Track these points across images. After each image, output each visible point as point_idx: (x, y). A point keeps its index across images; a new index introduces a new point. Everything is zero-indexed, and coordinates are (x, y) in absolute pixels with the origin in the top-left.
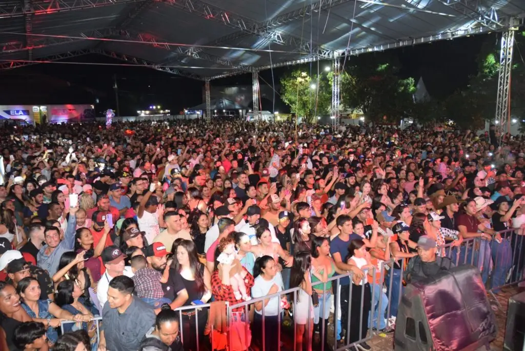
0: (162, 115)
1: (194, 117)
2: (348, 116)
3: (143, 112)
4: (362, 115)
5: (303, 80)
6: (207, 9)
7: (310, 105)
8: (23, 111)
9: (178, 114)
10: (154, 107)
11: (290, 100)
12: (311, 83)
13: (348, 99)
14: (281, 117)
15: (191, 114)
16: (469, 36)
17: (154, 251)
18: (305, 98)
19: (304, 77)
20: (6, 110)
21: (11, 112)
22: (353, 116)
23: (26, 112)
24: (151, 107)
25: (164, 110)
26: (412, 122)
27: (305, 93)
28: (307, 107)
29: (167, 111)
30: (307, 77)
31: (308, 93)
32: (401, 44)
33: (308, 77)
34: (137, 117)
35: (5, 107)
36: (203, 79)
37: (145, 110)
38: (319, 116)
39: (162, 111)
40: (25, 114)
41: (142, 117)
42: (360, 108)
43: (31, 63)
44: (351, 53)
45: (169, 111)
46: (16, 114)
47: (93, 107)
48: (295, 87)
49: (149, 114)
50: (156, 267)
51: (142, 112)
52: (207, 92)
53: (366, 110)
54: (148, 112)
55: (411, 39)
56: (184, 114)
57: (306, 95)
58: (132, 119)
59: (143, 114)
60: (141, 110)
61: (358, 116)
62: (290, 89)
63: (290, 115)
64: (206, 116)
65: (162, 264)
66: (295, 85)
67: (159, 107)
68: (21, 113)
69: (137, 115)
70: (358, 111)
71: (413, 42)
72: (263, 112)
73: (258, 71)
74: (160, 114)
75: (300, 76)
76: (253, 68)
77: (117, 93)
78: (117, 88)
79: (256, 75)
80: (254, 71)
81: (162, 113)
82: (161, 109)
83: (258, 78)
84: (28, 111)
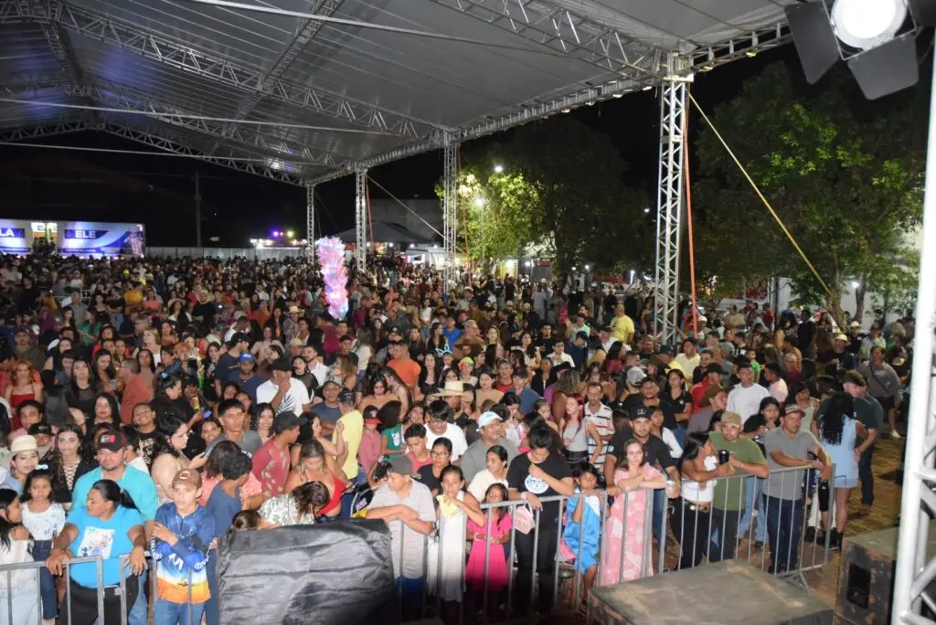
0: (298, 249)
3: (261, 241)
8: (13, 230)
19: (472, 185)
23: (19, 233)
24: (276, 234)
25: (299, 239)
29: (304, 242)
30: (475, 184)
32: (526, 115)
33: (478, 185)
34: (252, 251)
36: (300, 183)
37: (265, 237)
39: (295, 242)
40: (16, 236)
41: (260, 251)
47: (141, 229)
49: (274, 245)
51: (258, 242)
54: (269, 242)
58: (243, 253)
59: (261, 245)
60: (257, 237)
67: (290, 234)
68: (10, 232)
69: (251, 246)
73: (366, 170)
74: (292, 246)
75: (465, 183)
76: (356, 163)
77: (198, 207)
78: (198, 197)
79: (361, 177)
80: (357, 170)
81: (296, 246)
82: (293, 239)
83: (369, 182)
84: (23, 230)
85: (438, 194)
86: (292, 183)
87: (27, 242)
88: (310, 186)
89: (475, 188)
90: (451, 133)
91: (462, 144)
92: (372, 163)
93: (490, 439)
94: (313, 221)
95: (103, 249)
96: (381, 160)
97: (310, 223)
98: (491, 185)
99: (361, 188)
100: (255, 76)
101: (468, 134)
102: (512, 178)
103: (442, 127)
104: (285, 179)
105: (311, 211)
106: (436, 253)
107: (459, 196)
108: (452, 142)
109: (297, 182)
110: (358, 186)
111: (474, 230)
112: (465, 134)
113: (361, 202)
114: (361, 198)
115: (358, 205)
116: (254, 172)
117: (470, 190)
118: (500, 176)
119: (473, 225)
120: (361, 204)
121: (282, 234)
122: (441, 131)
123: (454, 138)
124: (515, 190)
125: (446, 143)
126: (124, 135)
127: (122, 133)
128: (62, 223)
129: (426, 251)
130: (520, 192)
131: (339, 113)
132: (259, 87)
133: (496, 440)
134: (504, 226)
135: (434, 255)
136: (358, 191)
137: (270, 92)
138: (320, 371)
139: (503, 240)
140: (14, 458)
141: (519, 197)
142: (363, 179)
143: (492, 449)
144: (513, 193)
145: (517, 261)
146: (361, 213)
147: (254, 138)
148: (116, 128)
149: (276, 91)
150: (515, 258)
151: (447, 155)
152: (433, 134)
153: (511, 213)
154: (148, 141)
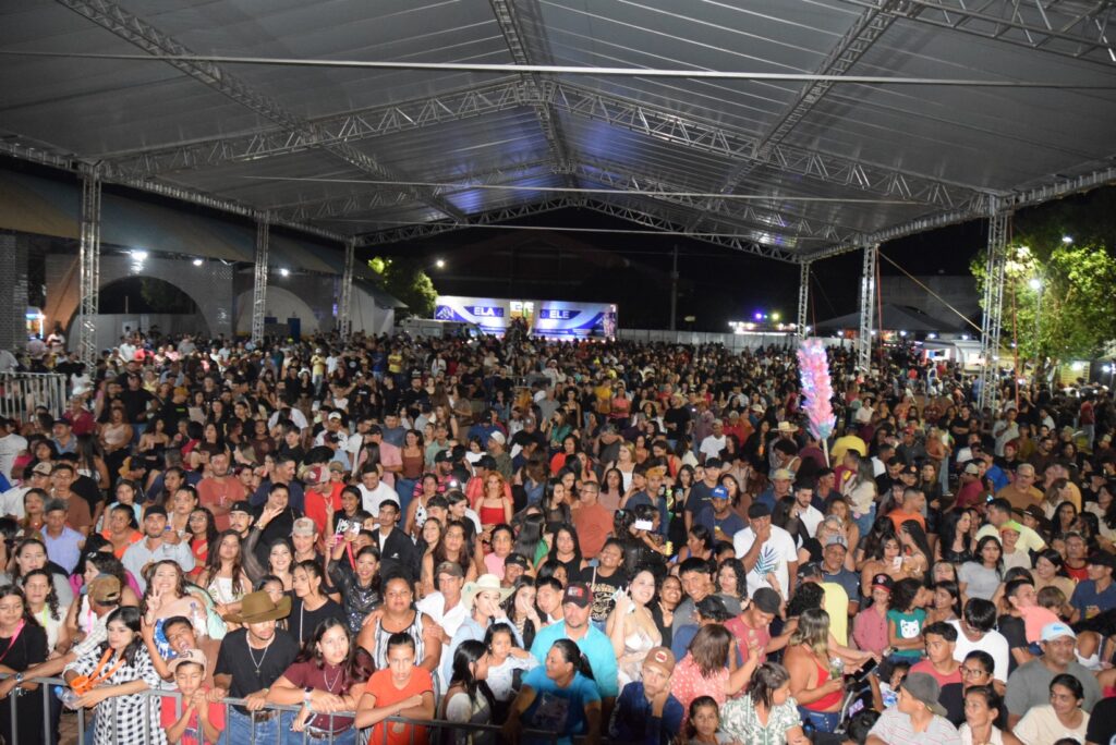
0: (784, 334)
3: (741, 324)
8: (493, 309)
18: (1018, 314)
19: (1025, 260)
20: (468, 305)
21: (476, 310)
23: (499, 312)
24: (759, 316)
25: (786, 323)
27: (1018, 301)
29: (792, 325)
30: (1030, 259)
31: (1025, 300)
33: (1034, 260)
34: (730, 336)
35: (468, 301)
36: (794, 260)
37: (746, 320)
39: (781, 327)
40: (497, 315)
41: (740, 336)
46: (481, 314)
49: (756, 330)
51: (738, 326)
54: (751, 326)
58: (720, 339)
59: (740, 328)
60: (737, 320)
67: (776, 317)
68: (491, 311)
69: (729, 331)
72: (955, 342)
73: (877, 245)
74: (778, 331)
75: (1014, 258)
76: (865, 236)
77: (674, 285)
78: (676, 275)
79: (870, 254)
80: (867, 245)
81: (783, 331)
82: (779, 322)
83: (880, 260)
84: (502, 309)
85: (974, 273)
86: (784, 259)
87: (505, 322)
88: (805, 263)
89: (1030, 264)
90: (1002, 198)
91: (1016, 212)
92: (887, 236)
93: (1055, 662)
94: (806, 306)
95: (575, 331)
96: (897, 232)
97: (803, 307)
98: (1055, 261)
99: (869, 268)
100: (750, 142)
101: (1027, 199)
102: (1089, 253)
103: (988, 191)
104: (776, 255)
105: (804, 293)
106: (964, 347)
107: (1006, 276)
108: (1002, 210)
109: (790, 258)
110: (866, 264)
111: (1025, 322)
112: (1022, 199)
113: (868, 285)
114: (868, 279)
115: (864, 288)
116: (740, 247)
117: (1022, 267)
118: (1069, 249)
119: (1024, 314)
120: (868, 286)
121: (766, 317)
122: (987, 196)
123: (1005, 204)
124: (1093, 269)
125: (993, 211)
126: (605, 211)
127: (602, 208)
128: (538, 302)
129: (953, 344)
130: (1100, 272)
131: (849, 179)
132: (754, 156)
133: (1064, 666)
134: (1071, 316)
135: (964, 351)
136: (865, 271)
137: (767, 160)
138: (811, 518)
139: (1068, 336)
140: (478, 596)
141: (1098, 278)
142: (873, 256)
143: (1057, 680)
144: (1088, 272)
145: (1088, 364)
146: (868, 298)
147: (743, 211)
148: (596, 204)
149: (774, 158)
150: (1086, 360)
151: (992, 227)
152: (975, 201)
153: (1083, 301)
154: (628, 216)
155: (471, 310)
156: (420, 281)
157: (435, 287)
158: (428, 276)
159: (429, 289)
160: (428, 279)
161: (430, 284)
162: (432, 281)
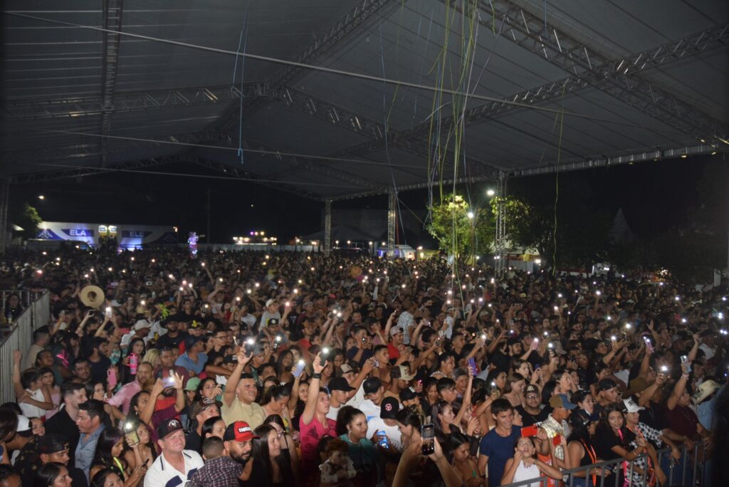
0: (266, 244)
1: (309, 248)
2: (518, 257)
3: (241, 238)
4: (537, 257)
5: (457, 206)
6: (333, 112)
7: (467, 240)
8: (86, 231)
9: (287, 243)
10: (256, 234)
11: (438, 232)
12: (467, 210)
13: (519, 234)
14: (425, 254)
15: (304, 245)
16: (685, 157)
17: (236, 432)
18: (459, 230)
19: (459, 202)
20: (64, 228)
21: (71, 233)
22: (525, 257)
23: (90, 233)
24: (252, 233)
25: (269, 237)
26: (608, 269)
27: (458, 223)
28: (462, 243)
29: (272, 239)
30: (462, 202)
31: (464, 223)
32: (590, 164)
33: (464, 202)
34: (233, 246)
35: (64, 225)
36: (323, 200)
37: (244, 236)
38: (478, 255)
39: (266, 239)
40: (87, 236)
41: (240, 246)
42: (534, 246)
43: (104, 171)
44: (523, 174)
45: (275, 239)
46: (77, 234)
47: (176, 230)
48: (446, 214)
49: (249, 242)
50: (235, 456)
51: (239, 239)
52: (326, 217)
53: (544, 249)
54: (247, 239)
55: (605, 157)
56: (295, 243)
57: (460, 227)
58: (225, 248)
59: (241, 241)
60: (238, 236)
61: (532, 257)
62: (439, 217)
63: (439, 252)
64: (324, 248)
65: (245, 452)
66: (446, 212)
67: (262, 233)
68: (83, 233)
69: (234, 242)
70: (532, 251)
71: (607, 162)
72: (401, 247)
73: (398, 193)
74: (264, 242)
76: (390, 187)
77: (208, 215)
78: (209, 207)
81: (266, 242)
82: (264, 237)
83: (397, 201)
84: (93, 231)
85: (428, 209)
87: (94, 240)
88: (328, 201)
89: (461, 205)
103: (499, 168)
109: (319, 198)
110: (390, 203)
114: (392, 212)
115: (390, 216)
120: (392, 215)
128: (119, 226)
135: (404, 251)
152: (492, 172)
155: (67, 232)
156: (28, 211)
157: (40, 215)
158: (32, 207)
159: (35, 216)
160: (34, 209)
161: (36, 213)
162: (36, 211)
